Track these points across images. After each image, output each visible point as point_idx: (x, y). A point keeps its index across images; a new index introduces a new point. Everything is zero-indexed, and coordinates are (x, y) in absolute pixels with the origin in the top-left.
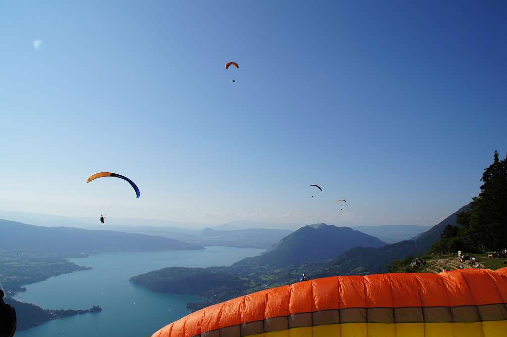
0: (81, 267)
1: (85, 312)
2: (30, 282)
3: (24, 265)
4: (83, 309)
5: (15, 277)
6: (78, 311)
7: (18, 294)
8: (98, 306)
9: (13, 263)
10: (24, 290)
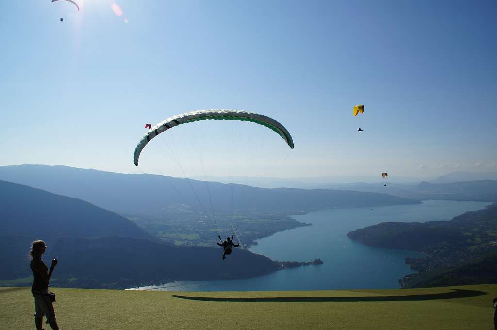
0: (303, 223)
1: (308, 264)
2: (260, 237)
3: (254, 222)
4: (306, 262)
5: (248, 232)
6: (302, 263)
7: (252, 246)
8: (319, 260)
9: (245, 220)
10: (256, 244)
